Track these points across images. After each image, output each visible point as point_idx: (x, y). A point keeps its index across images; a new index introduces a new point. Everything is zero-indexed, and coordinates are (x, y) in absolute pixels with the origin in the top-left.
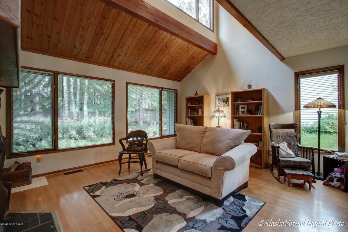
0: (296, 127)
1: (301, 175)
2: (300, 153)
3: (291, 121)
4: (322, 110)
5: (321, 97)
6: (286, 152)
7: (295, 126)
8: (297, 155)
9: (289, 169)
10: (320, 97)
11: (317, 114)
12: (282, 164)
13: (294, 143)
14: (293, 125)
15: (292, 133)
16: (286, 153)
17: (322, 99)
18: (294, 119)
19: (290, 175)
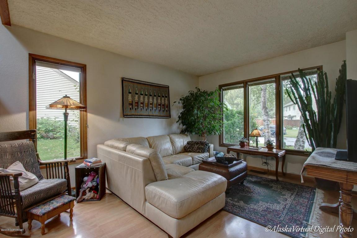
0: (34, 135)
1: (61, 206)
2: (43, 172)
3: (24, 127)
4: (68, 111)
5: (68, 96)
6: (26, 179)
7: (32, 134)
8: (40, 177)
9: (38, 206)
10: (66, 95)
11: (63, 116)
12: (26, 203)
13: (32, 161)
14: (29, 133)
15: (28, 145)
16: (26, 181)
17: (69, 97)
18: (27, 124)
19: (46, 215)
